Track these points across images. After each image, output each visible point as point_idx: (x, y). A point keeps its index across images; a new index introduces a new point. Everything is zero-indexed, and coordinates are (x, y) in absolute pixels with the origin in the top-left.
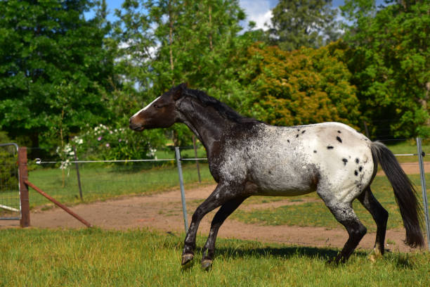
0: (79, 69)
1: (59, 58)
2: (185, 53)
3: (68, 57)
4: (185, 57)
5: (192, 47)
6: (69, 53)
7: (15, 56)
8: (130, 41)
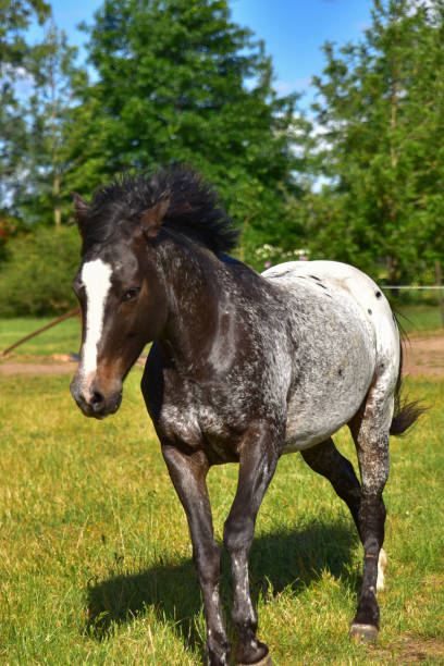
0: (238, 163)
1: (208, 145)
2: (416, 144)
3: (222, 144)
4: (416, 150)
5: (427, 136)
6: (224, 138)
7: (148, 141)
8: (330, 123)
